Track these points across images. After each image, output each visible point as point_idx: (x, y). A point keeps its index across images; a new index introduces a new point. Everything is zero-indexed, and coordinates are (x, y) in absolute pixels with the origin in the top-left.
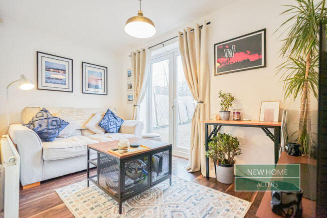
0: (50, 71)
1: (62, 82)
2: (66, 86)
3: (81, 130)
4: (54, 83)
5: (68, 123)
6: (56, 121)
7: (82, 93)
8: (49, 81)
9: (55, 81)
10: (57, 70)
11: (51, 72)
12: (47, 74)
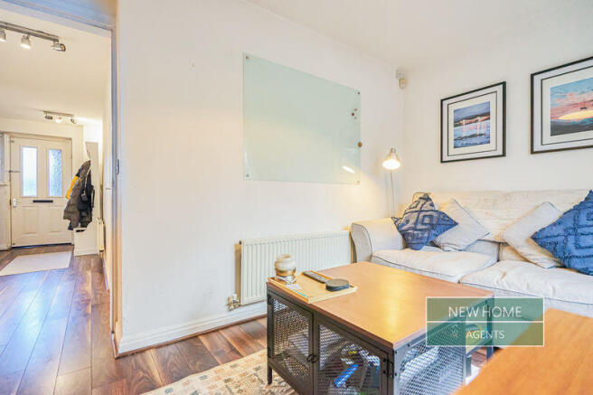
0: (461, 125)
1: (482, 139)
2: (491, 146)
3: (499, 243)
4: (467, 145)
5: (456, 224)
6: (431, 216)
7: (532, 152)
8: (459, 143)
9: (469, 141)
10: (472, 118)
11: (464, 127)
12: (457, 132)
